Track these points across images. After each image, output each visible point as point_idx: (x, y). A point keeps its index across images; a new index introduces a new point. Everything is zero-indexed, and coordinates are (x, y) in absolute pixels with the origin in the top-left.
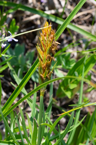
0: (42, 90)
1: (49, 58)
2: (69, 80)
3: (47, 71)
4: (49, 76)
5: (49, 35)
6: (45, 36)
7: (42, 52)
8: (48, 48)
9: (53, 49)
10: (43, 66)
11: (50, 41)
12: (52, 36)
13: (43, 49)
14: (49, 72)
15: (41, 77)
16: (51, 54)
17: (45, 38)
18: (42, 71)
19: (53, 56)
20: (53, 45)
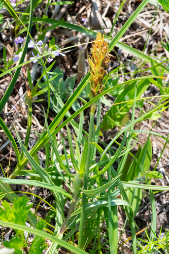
0: (93, 106)
1: (102, 71)
2: (118, 107)
3: (99, 86)
4: (101, 90)
5: (102, 47)
6: (97, 47)
7: (94, 65)
8: (101, 60)
9: (106, 62)
10: (95, 80)
11: (103, 53)
12: (105, 47)
13: (96, 61)
14: (101, 87)
15: (93, 92)
16: (104, 67)
17: (98, 49)
18: (94, 85)
19: (105, 69)
20: (106, 57)
